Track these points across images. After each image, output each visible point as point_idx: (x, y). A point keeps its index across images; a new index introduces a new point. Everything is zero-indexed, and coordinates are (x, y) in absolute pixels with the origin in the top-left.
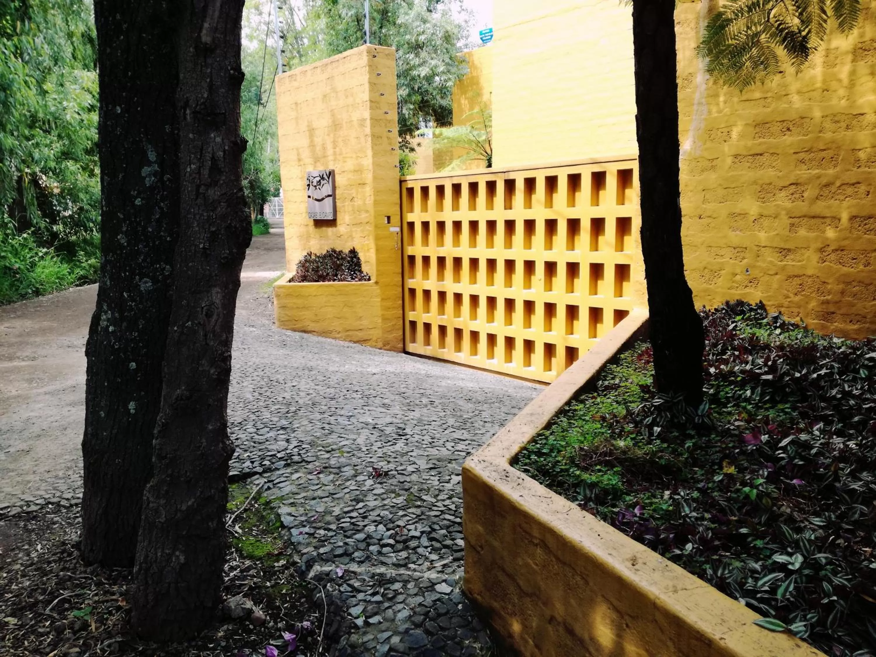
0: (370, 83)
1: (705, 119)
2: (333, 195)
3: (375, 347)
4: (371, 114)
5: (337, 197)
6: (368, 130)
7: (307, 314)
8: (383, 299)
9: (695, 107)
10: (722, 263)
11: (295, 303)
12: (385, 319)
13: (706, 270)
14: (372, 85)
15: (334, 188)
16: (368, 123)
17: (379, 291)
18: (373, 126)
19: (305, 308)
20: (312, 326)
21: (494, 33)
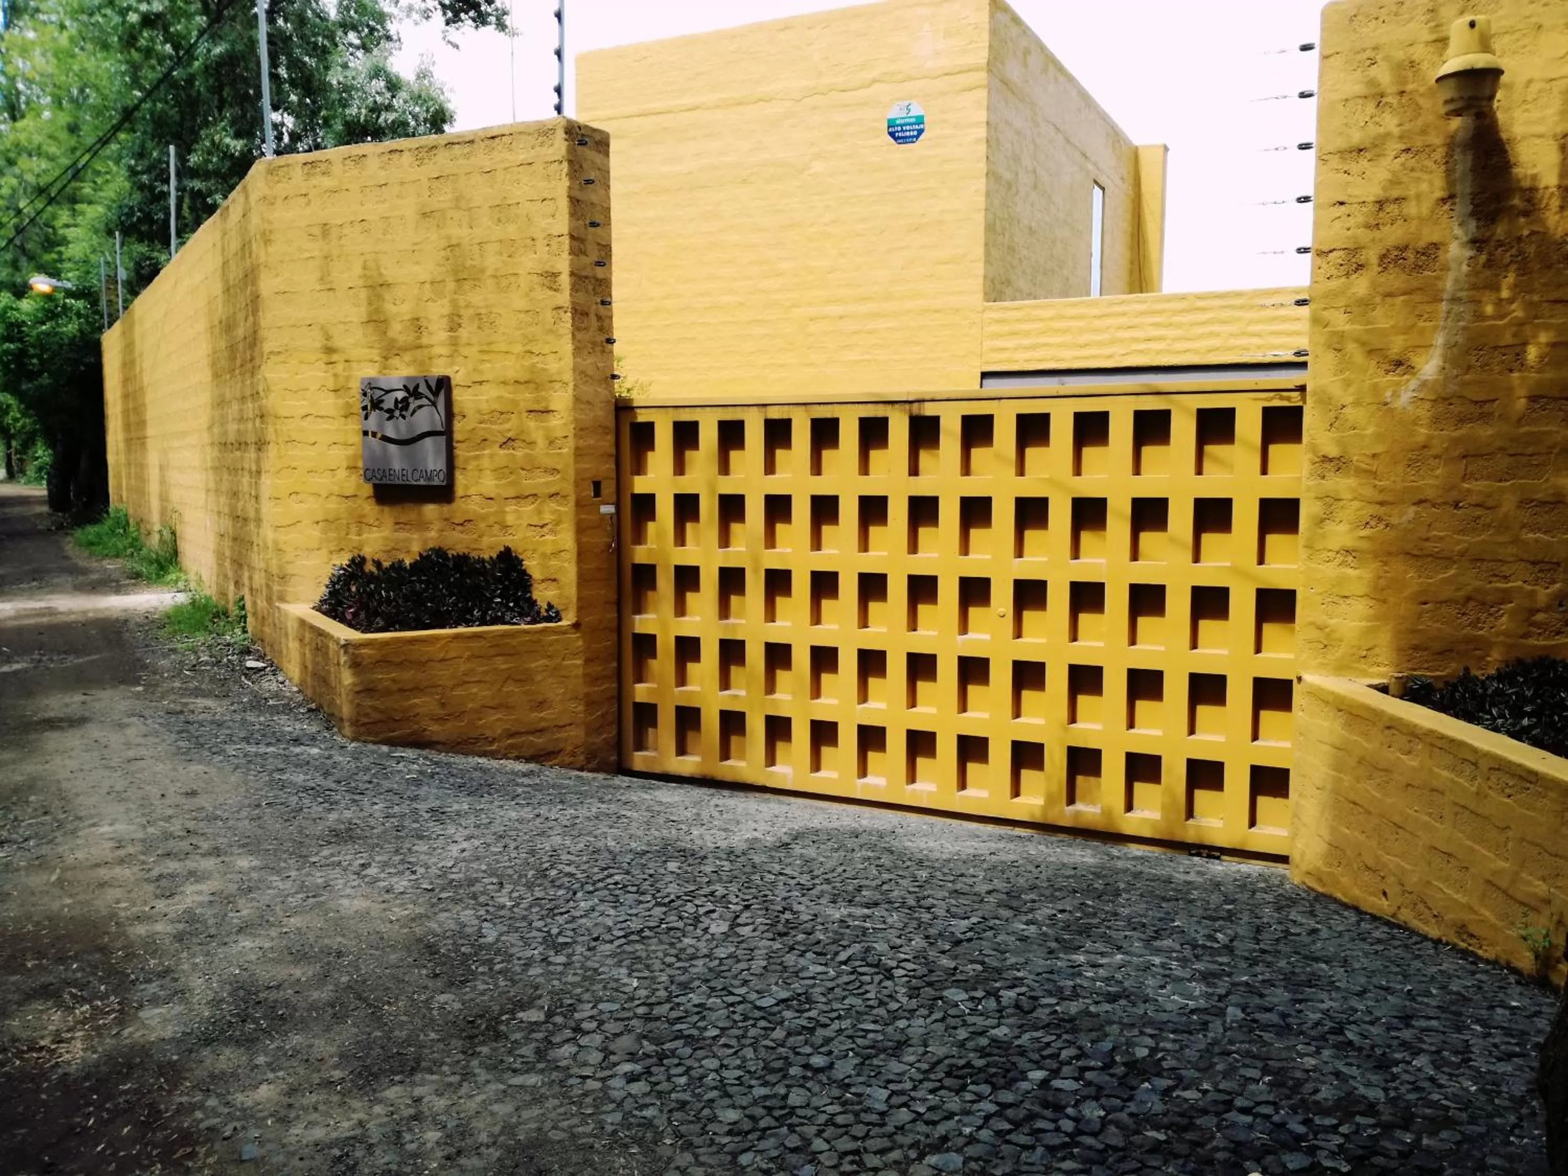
0: (570, 197)
1: (1464, 328)
2: (447, 432)
3: (569, 766)
4: (572, 263)
5: (457, 436)
6: (564, 298)
7: (424, 704)
8: (588, 661)
9: (1444, 306)
10: (1504, 591)
11: (394, 680)
12: (590, 703)
13: (1471, 604)
14: (574, 202)
15: (450, 415)
16: (565, 280)
17: (580, 643)
18: (574, 289)
19: (417, 690)
20: (435, 729)
21: (927, 127)
